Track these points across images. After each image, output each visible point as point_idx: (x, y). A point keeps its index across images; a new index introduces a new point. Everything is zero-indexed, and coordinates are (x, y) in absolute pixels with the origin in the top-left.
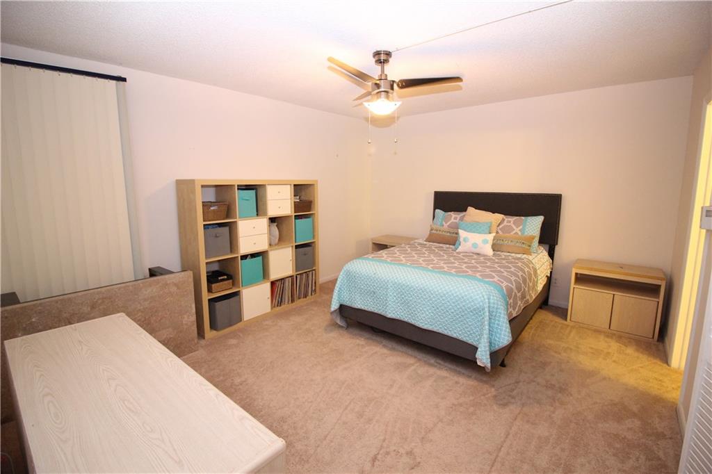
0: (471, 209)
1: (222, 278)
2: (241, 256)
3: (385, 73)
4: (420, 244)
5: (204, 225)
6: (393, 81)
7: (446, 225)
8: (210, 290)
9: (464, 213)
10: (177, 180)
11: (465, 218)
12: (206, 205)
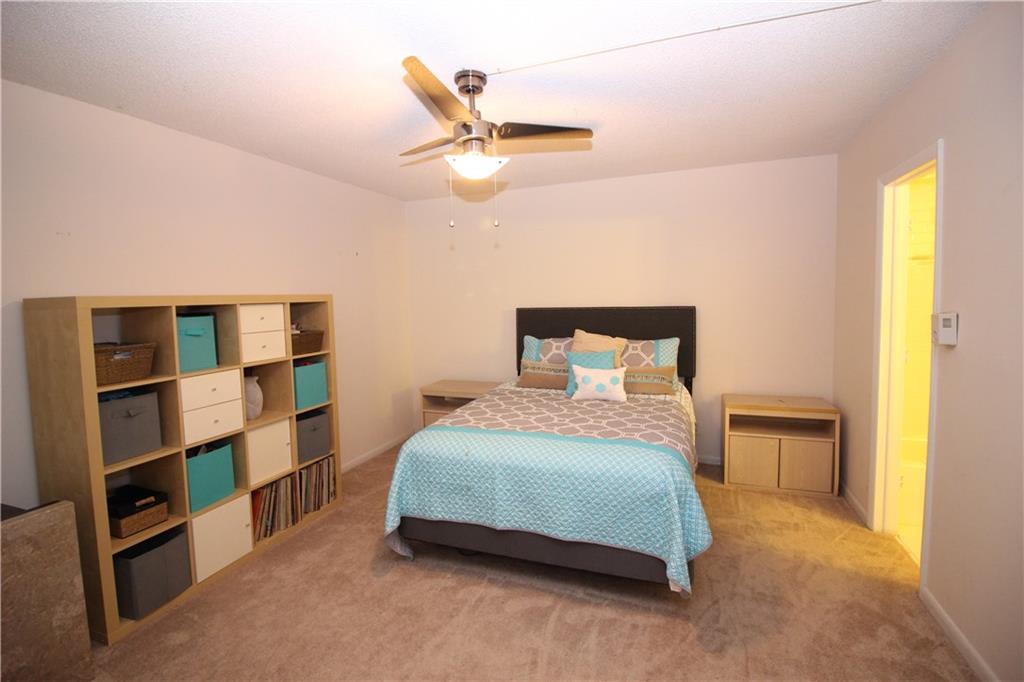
0: (579, 333)
1: (144, 501)
2: (187, 451)
3: (477, 108)
4: (512, 392)
5: (100, 395)
6: (493, 125)
7: (545, 360)
8: (116, 533)
9: (570, 339)
10: (25, 300)
11: (574, 347)
12: (101, 349)
